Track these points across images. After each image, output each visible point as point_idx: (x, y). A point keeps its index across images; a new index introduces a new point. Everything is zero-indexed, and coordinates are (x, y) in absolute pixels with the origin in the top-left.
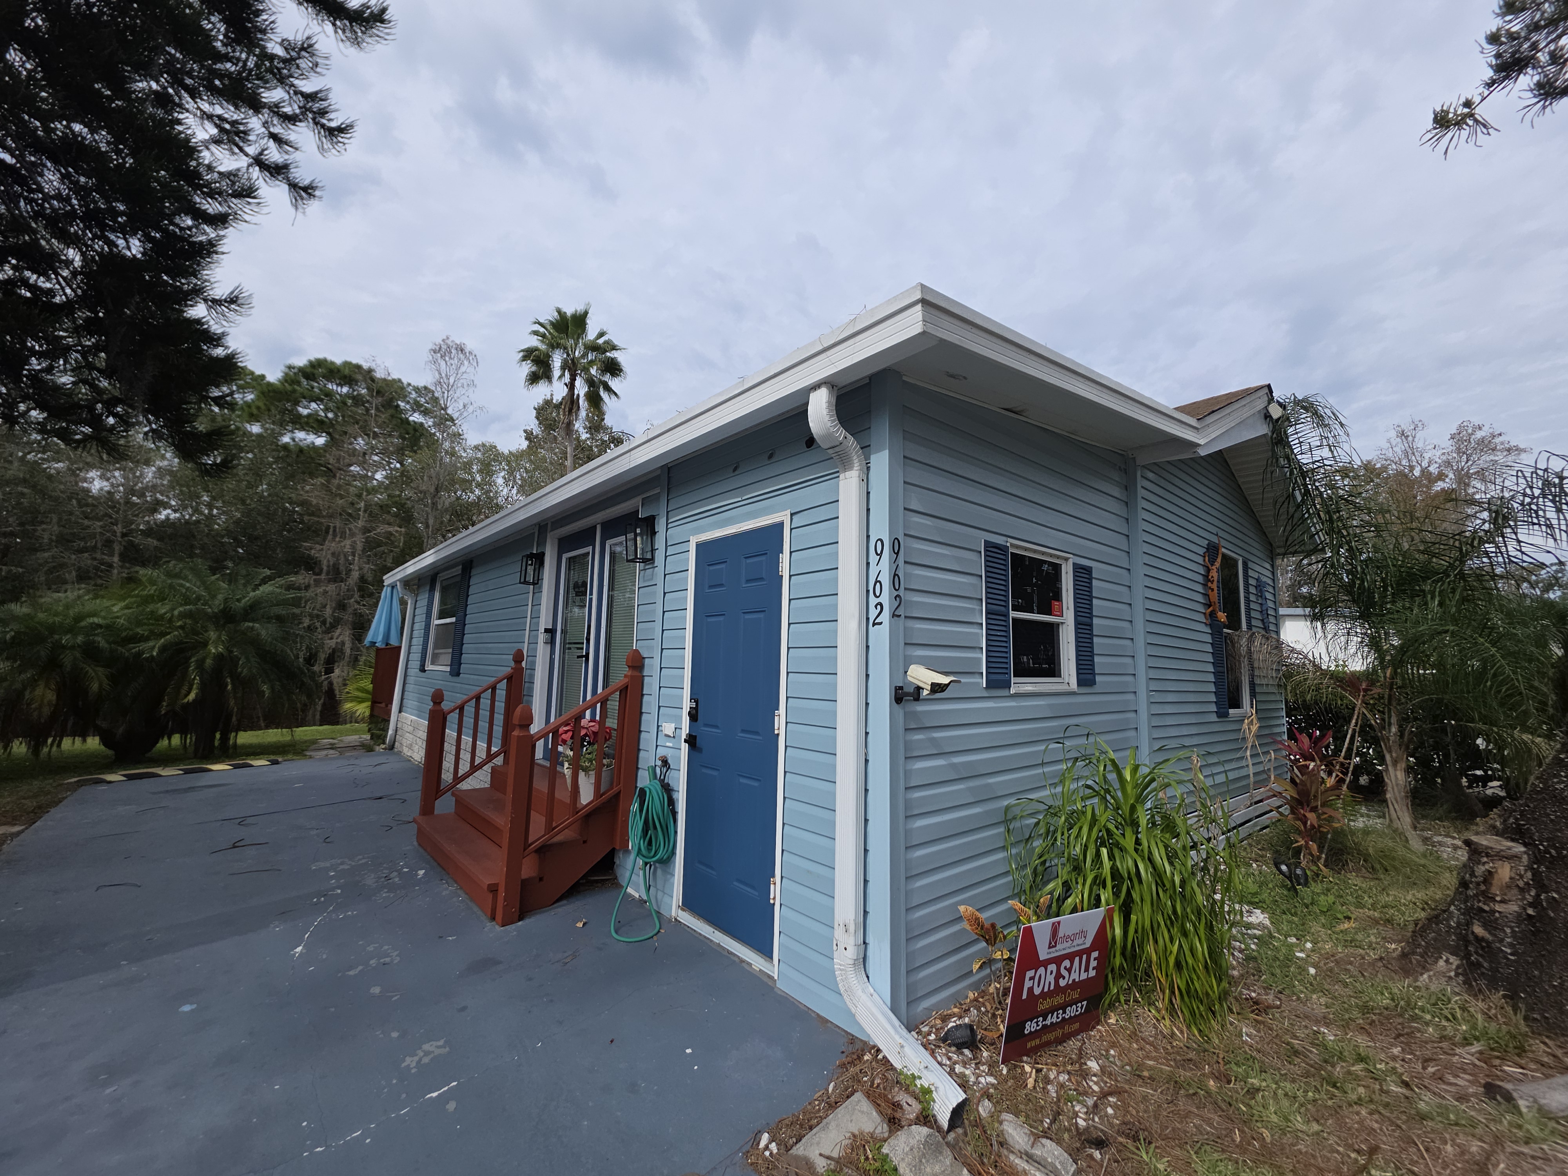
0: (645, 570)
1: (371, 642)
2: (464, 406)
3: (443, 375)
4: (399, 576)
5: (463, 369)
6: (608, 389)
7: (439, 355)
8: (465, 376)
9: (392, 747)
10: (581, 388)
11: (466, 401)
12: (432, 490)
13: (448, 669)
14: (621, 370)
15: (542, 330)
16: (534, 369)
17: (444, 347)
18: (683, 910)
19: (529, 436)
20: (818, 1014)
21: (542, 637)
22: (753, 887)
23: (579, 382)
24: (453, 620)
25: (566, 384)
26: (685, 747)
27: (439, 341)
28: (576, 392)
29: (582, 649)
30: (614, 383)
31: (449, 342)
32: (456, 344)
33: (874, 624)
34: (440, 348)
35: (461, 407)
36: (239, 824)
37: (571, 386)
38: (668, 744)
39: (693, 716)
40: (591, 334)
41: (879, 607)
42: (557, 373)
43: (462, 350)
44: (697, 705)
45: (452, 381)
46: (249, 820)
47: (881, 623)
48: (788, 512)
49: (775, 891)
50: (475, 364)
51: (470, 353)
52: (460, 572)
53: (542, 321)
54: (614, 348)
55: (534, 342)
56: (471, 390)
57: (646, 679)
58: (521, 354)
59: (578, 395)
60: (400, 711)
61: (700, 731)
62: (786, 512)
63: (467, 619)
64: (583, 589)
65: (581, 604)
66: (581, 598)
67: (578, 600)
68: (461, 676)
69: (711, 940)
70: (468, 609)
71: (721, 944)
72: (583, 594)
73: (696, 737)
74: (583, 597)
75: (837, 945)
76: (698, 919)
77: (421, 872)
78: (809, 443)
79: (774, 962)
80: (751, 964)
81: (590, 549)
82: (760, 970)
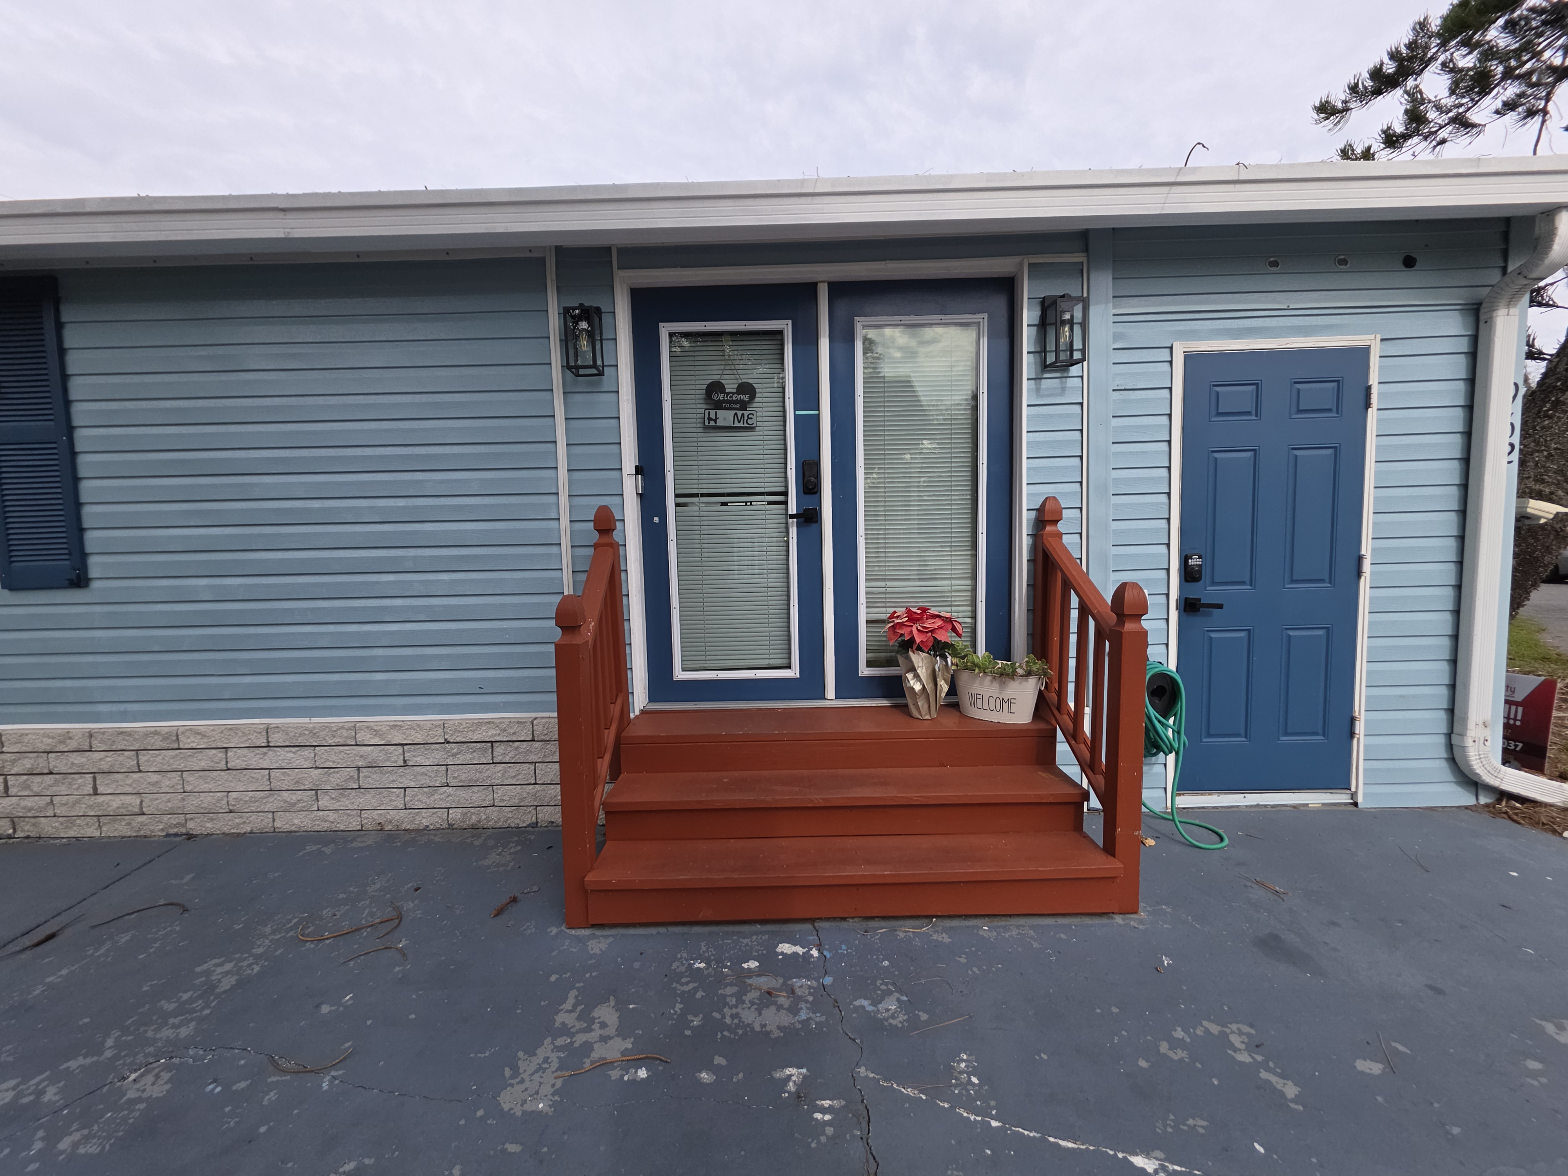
0: (1041, 379)
18: (1177, 795)
21: (630, 484)
22: (1317, 734)
26: (1174, 616)
29: (786, 502)
39: (1190, 575)
41: (1510, 447)
44: (1202, 562)
47: (1513, 460)
48: (1379, 337)
49: (1359, 726)
61: (1206, 592)
62: (1372, 337)
63: (83, 438)
64: (746, 398)
65: (737, 424)
66: (740, 413)
67: (726, 417)
68: (95, 585)
69: (1238, 806)
70: (80, 413)
71: (1261, 803)
72: (744, 406)
73: (1199, 600)
74: (746, 413)
75: (1474, 741)
76: (1210, 794)
77: (786, 948)
78: (1409, 262)
79: (1353, 789)
80: (1308, 804)
81: (786, 326)
82: (1323, 804)
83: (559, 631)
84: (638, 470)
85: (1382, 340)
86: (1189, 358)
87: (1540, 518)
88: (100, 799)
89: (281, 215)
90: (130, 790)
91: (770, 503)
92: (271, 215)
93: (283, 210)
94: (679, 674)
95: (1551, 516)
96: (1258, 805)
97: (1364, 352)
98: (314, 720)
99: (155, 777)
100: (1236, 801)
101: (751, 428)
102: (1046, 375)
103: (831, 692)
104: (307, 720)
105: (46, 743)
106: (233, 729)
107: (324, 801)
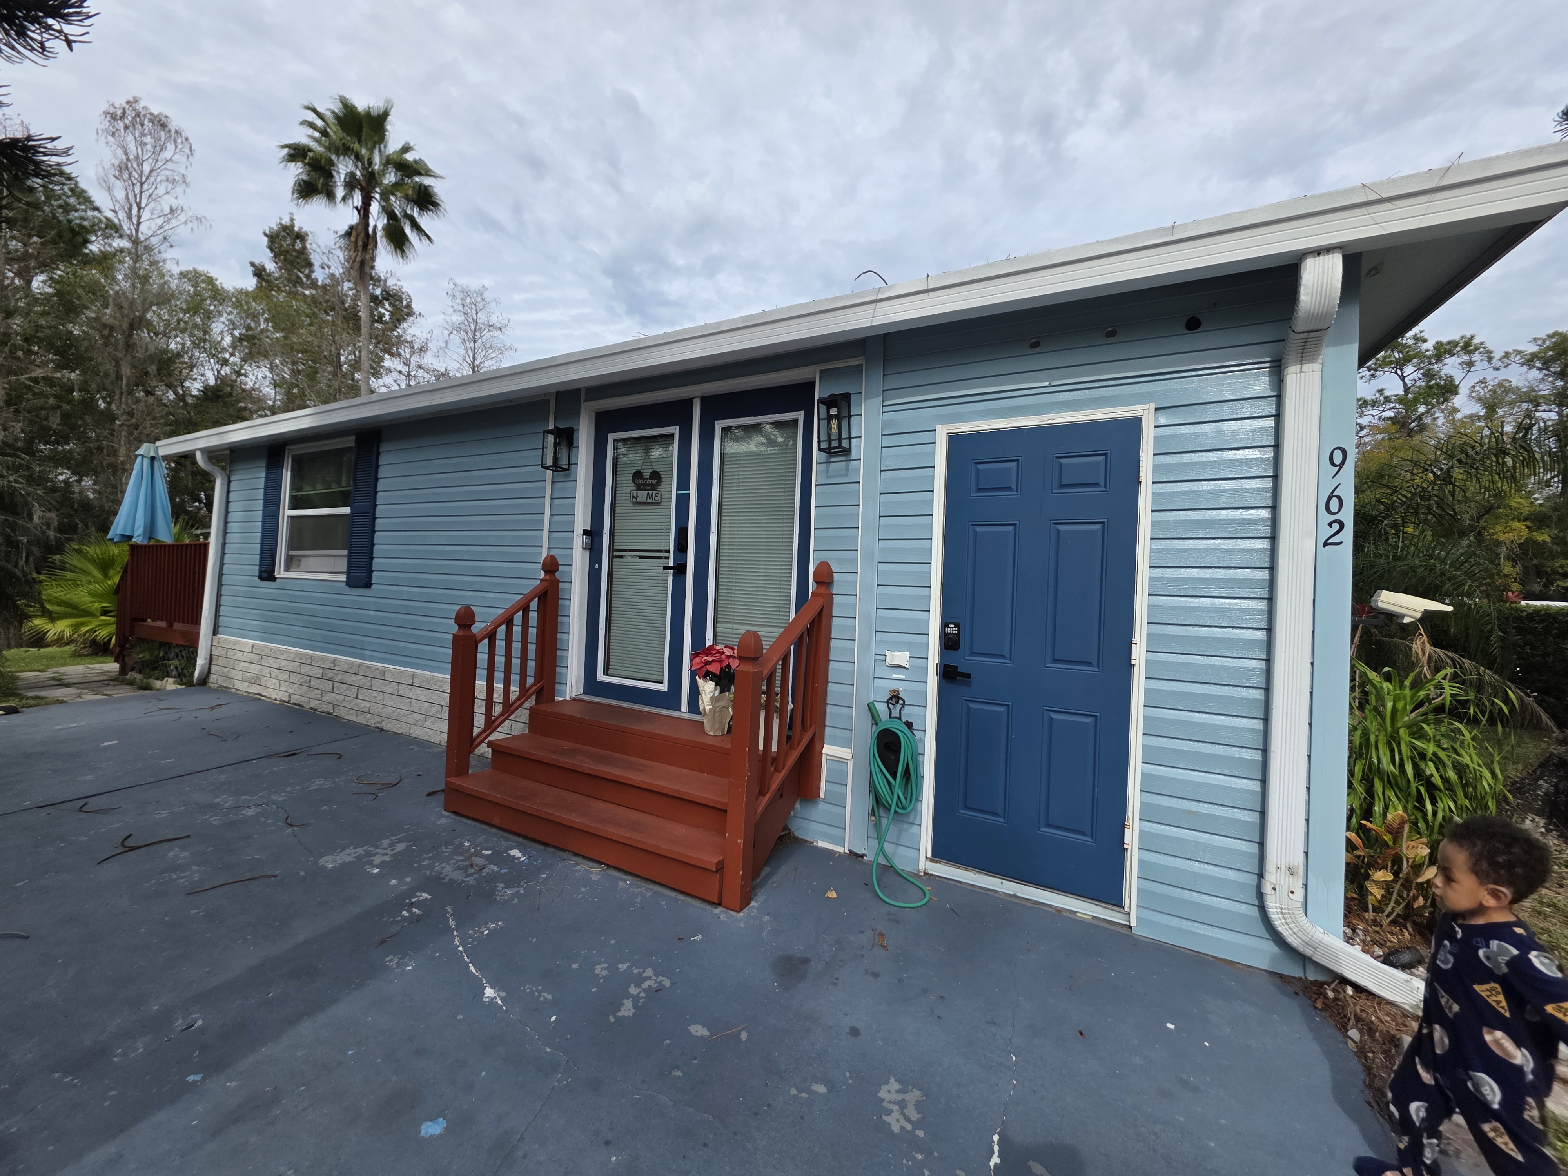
0: (828, 462)
1: (123, 536)
2: (172, 211)
3: (131, 157)
4: (203, 444)
5: (167, 154)
6: (416, 226)
7: (120, 124)
8: (170, 165)
9: (204, 681)
10: (377, 220)
11: (175, 203)
12: (125, 325)
13: (343, 578)
14: (436, 205)
15: (319, 123)
16: (304, 177)
17: (130, 114)
18: (932, 861)
19: (259, 272)
20: (1214, 957)
21: (579, 541)
22: (1083, 833)
23: (375, 207)
24: (347, 510)
25: (356, 208)
26: (933, 680)
27: (120, 102)
28: (372, 222)
29: (668, 558)
30: (425, 220)
31: (139, 106)
32: (151, 114)
33: (1326, 544)
34: (124, 113)
35: (167, 210)
36: (81, 809)
37: (364, 211)
38: (895, 676)
39: (949, 643)
40: (393, 145)
41: (1336, 527)
42: (340, 192)
43: (163, 126)
44: (959, 631)
45: (146, 168)
46: (94, 803)
47: (1340, 543)
48: (1153, 406)
49: (1132, 837)
50: (187, 151)
51: (177, 132)
52: (353, 444)
53: (320, 109)
54: (428, 173)
55: (303, 137)
56: (179, 189)
57: (836, 599)
58: (286, 151)
59: (375, 226)
60: (215, 633)
61: (964, 660)
62: (1146, 406)
63: (380, 510)
64: (654, 482)
65: (649, 501)
66: (650, 492)
67: (643, 495)
68: (373, 587)
69: (997, 892)
70: (381, 497)
71: (1018, 895)
72: (653, 487)
73: (956, 667)
74: (654, 492)
75: (1274, 889)
76: (967, 870)
77: (516, 853)
78: (1193, 325)
79: (1126, 909)
80: (1076, 912)
81: (675, 430)
82: (1094, 917)
83: (457, 627)
84: (585, 532)
85: (1157, 409)
86: (953, 440)
87: (1403, 616)
88: (359, 701)
89: (429, 394)
90: (366, 698)
91: (641, 557)
92: (425, 394)
93: (431, 391)
94: (601, 677)
95: (1419, 615)
96: (1015, 896)
97: (1135, 424)
98: (433, 674)
99: (375, 694)
100: (993, 885)
101: (658, 503)
102: (833, 459)
103: (684, 707)
104: (428, 673)
105: (345, 667)
106: (402, 672)
107: (428, 723)
